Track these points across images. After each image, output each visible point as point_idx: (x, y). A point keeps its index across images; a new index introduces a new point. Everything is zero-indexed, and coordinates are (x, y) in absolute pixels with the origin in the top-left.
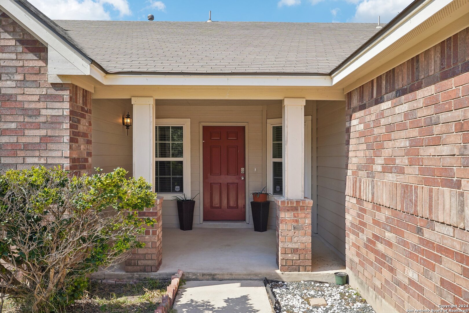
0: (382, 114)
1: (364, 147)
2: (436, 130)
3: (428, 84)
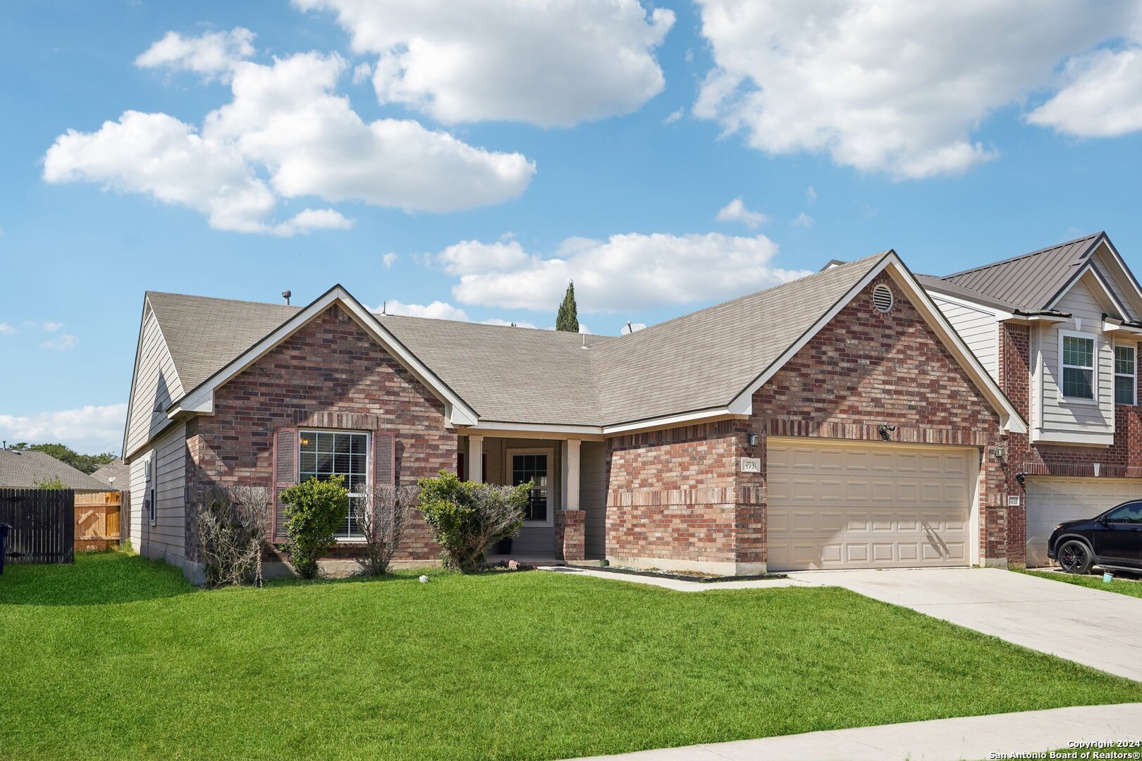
0: (639, 455)
1: (625, 474)
2: (670, 465)
3: (666, 444)
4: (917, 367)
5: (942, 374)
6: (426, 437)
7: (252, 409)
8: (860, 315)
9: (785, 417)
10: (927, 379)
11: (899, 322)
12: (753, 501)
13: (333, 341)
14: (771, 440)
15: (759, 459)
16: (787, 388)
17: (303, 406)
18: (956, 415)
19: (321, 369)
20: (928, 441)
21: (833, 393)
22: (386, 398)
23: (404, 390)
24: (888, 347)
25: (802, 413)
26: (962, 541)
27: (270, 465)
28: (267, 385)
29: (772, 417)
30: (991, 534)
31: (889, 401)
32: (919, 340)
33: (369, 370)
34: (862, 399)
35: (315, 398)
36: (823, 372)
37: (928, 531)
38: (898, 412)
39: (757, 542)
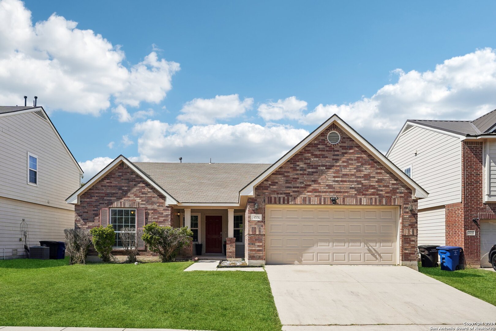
4: (355, 169)
5: (372, 171)
6: (158, 210)
7: (93, 202)
8: (319, 146)
9: (276, 196)
10: (362, 174)
11: (344, 148)
12: (257, 233)
13: (122, 176)
14: (268, 206)
15: (261, 215)
16: (277, 183)
17: (111, 200)
18: (382, 191)
19: (118, 186)
20: (362, 204)
21: (303, 183)
22: (142, 195)
23: (149, 192)
24: (337, 160)
25: (285, 193)
26: (392, 253)
27: (99, 221)
28: (98, 193)
29: (268, 196)
30: (406, 249)
31: (337, 186)
32: (357, 155)
33: (135, 185)
34: (321, 186)
35: (115, 197)
36: (297, 174)
37: (368, 247)
38: (343, 190)
39: (260, 251)
